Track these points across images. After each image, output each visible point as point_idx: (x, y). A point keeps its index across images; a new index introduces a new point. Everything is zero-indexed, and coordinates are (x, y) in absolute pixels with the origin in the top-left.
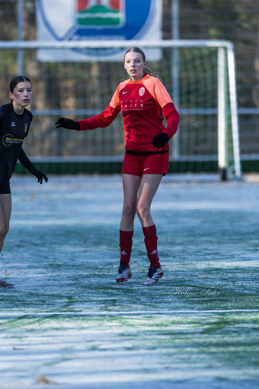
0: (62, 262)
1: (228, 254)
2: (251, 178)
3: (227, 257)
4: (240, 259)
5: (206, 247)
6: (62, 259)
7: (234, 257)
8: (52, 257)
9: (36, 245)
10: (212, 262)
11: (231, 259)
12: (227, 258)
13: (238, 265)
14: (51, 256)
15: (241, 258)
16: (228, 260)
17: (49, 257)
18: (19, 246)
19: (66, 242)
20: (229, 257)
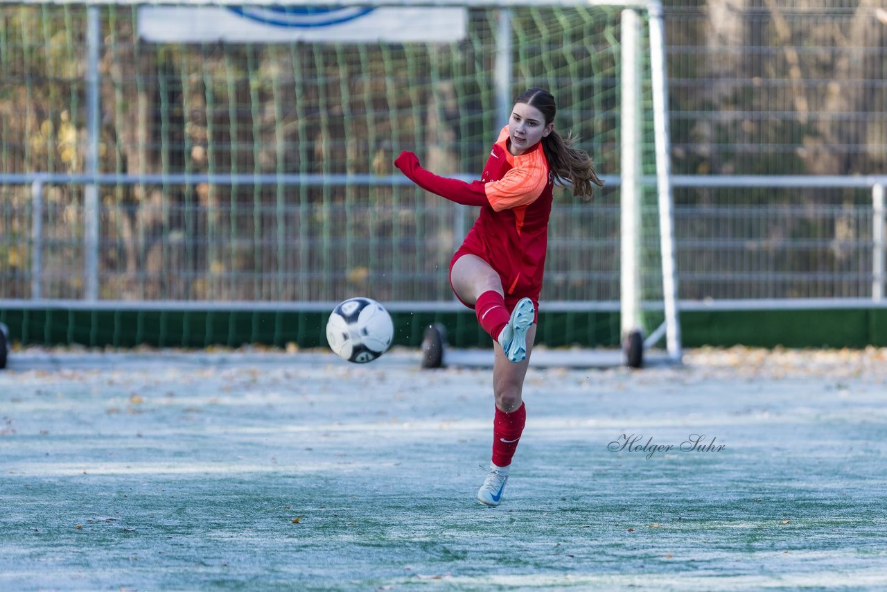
0: (246, 575)
1: (677, 559)
2: (705, 358)
3: (676, 566)
4: (711, 572)
5: (617, 540)
6: (246, 568)
7: (696, 568)
8: (216, 562)
9: (169, 530)
10: (640, 578)
11: (687, 573)
12: (677, 570)
13: (709, 587)
14: (215, 558)
15: (714, 569)
16: (682, 573)
17: (208, 562)
18: (125, 533)
19: (245, 524)
20: (683, 566)
